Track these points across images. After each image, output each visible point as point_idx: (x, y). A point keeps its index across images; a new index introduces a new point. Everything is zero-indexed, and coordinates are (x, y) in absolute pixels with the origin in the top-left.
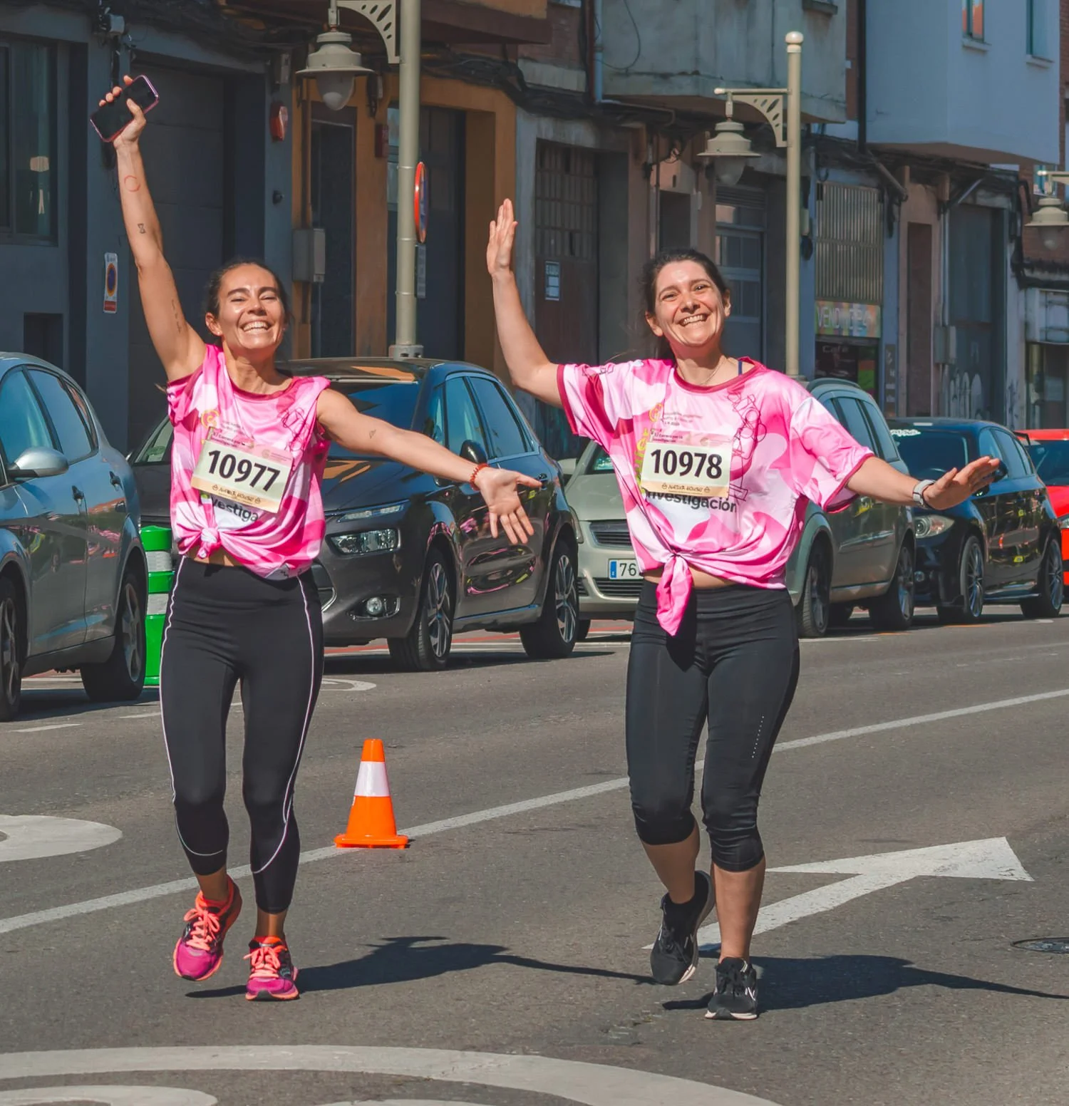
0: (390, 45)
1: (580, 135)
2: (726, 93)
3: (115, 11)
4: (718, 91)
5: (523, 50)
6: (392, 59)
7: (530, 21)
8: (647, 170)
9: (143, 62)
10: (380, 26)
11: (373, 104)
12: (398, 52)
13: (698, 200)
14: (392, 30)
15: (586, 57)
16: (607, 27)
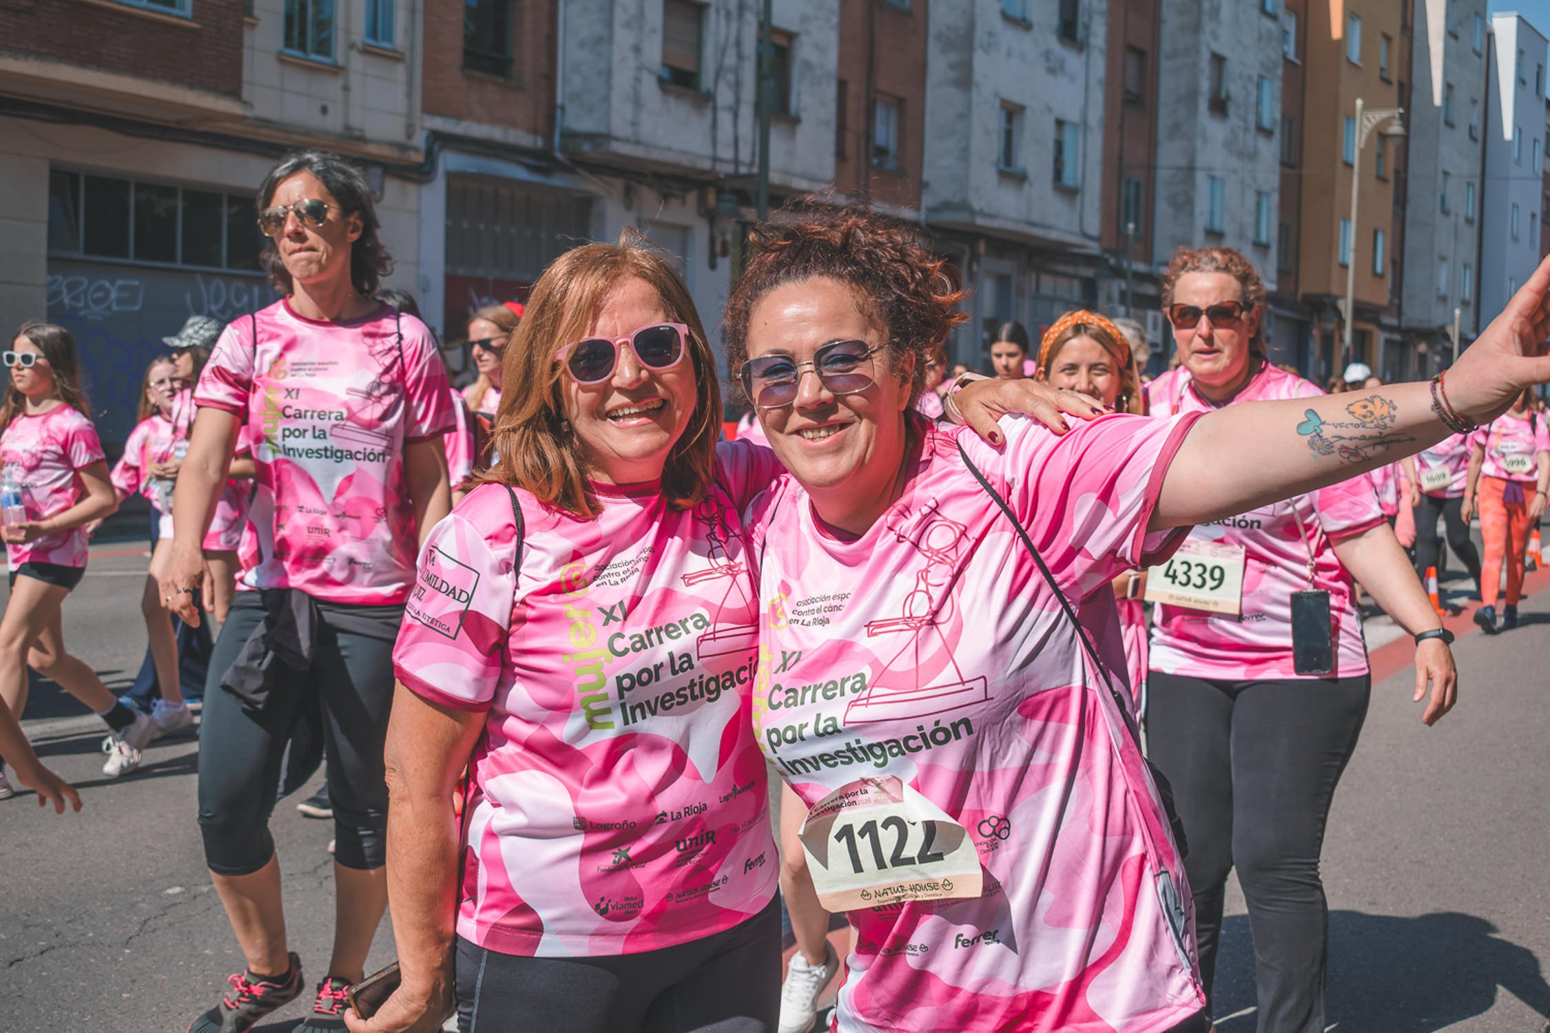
1: (1397, 337)
5: (1381, 314)
8: (1415, 347)
9: (1278, 317)
13: (1430, 355)
15: (1399, 314)
16: (1405, 308)
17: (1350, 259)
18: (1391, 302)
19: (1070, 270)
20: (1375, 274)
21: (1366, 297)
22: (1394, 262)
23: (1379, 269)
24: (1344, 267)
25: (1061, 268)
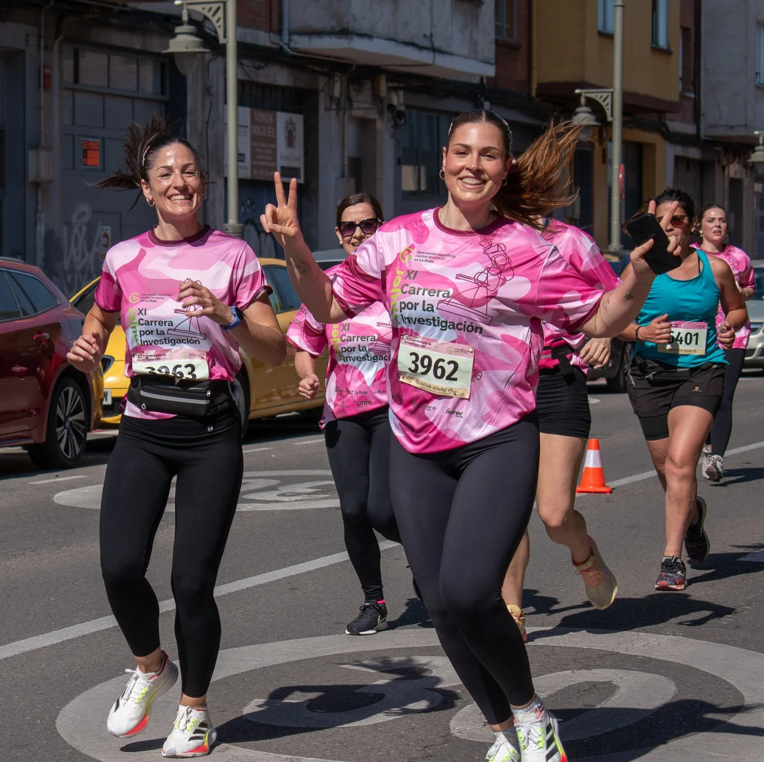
0: (608, 113)
1: (694, 153)
2: (759, 135)
3: (486, 100)
4: (756, 133)
5: (668, 116)
6: (609, 119)
7: (672, 103)
8: (724, 168)
10: (604, 104)
11: (601, 140)
12: (612, 115)
13: (746, 181)
14: (609, 106)
16: (706, 106)
17: (617, 27)
18: (682, 96)
19: (136, 42)
20: (656, 49)
21: (643, 88)
22: (685, 30)
23: (662, 42)
24: (607, 37)
25: (118, 38)
